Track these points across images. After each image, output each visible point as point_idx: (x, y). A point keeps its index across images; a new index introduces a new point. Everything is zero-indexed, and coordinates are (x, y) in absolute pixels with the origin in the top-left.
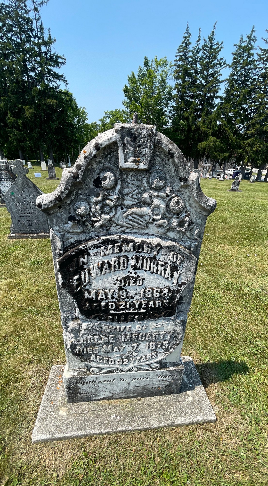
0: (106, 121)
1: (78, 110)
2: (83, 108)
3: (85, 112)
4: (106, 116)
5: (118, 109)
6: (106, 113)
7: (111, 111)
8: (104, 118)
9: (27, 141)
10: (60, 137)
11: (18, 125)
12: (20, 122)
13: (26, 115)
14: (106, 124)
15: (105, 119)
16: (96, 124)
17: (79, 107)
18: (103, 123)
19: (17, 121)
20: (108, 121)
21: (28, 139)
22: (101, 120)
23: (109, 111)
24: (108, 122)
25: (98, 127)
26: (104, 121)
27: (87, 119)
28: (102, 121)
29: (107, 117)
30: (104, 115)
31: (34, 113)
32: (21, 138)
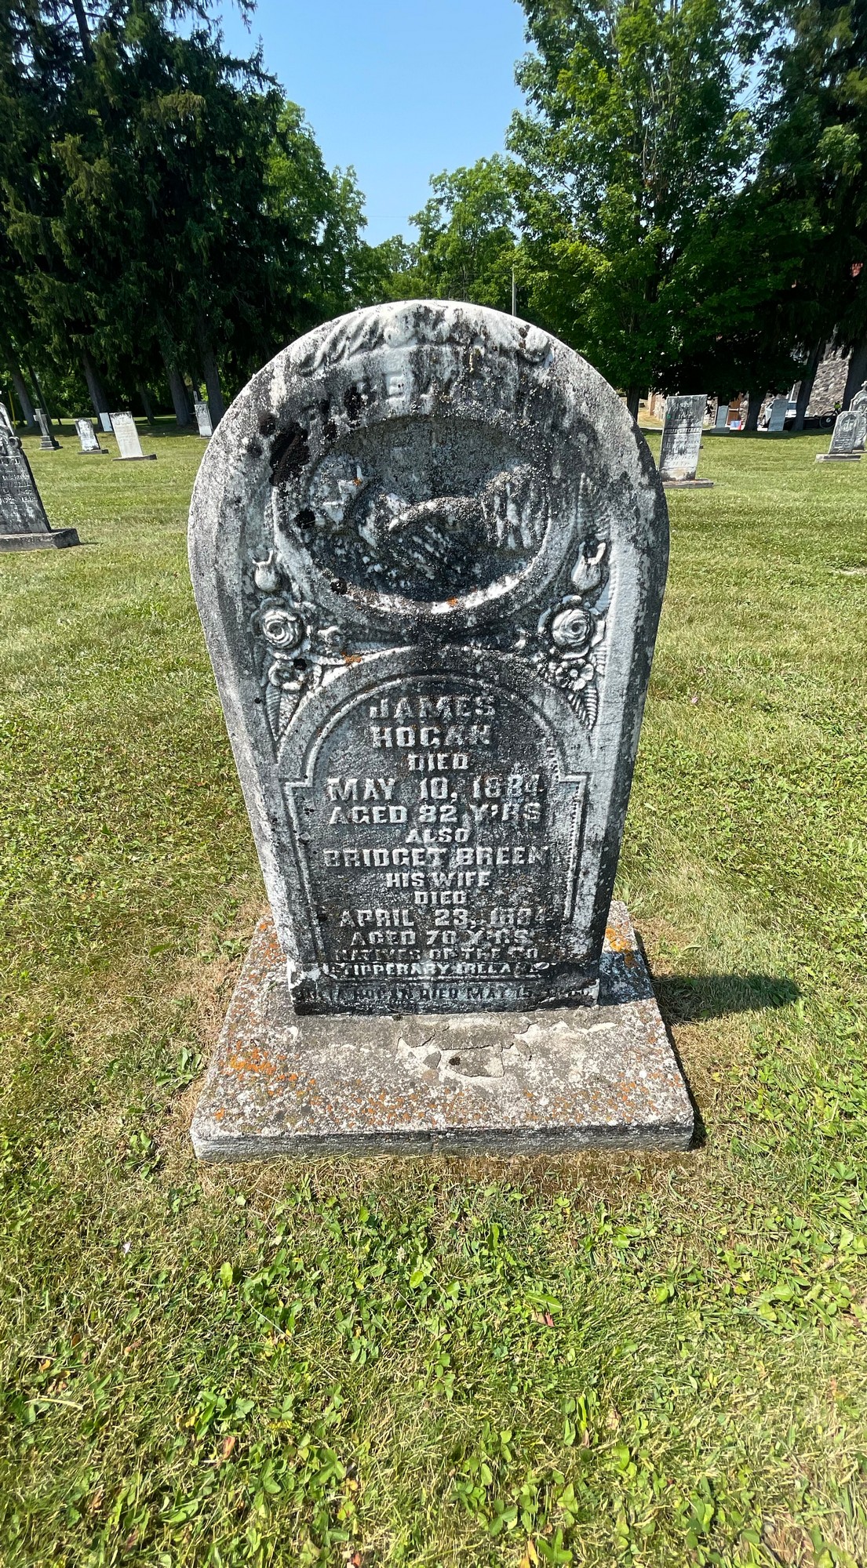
0: (437, 218)
1: (326, 178)
2: (344, 171)
3: (355, 189)
4: (439, 195)
5: (489, 159)
6: (438, 182)
7: (459, 171)
8: (429, 208)
9: (103, 324)
10: (234, 291)
11: (54, 248)
12: (57, 227)
13: (78, 191)
14: (438, 233)
15: (432, 214)
16: (400, 243)
17: (329, 168)
18: (427, 231)
19: (46, 228)
20: (446, 217)
21: (101, 314)
22: (418, 220)
23: (449, 174)
24: (444, 226)
25: (408, 257)
26: (427, 223)
27: (363, 221)
28: (423, 222)
29: (440, 201)
30: (431, 194)
31: (114, 176)
32: (74, 311)
